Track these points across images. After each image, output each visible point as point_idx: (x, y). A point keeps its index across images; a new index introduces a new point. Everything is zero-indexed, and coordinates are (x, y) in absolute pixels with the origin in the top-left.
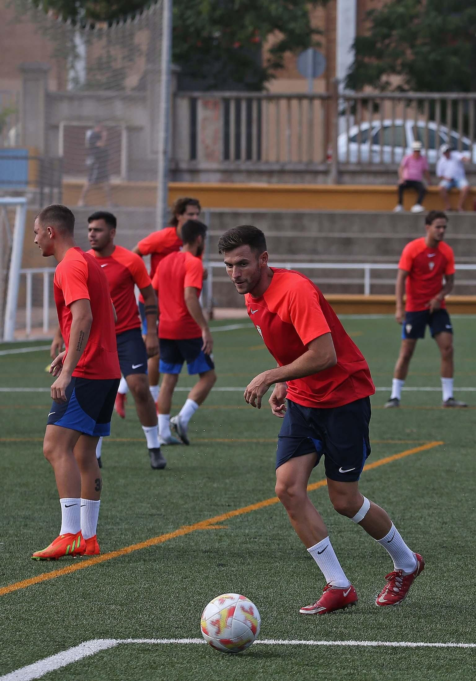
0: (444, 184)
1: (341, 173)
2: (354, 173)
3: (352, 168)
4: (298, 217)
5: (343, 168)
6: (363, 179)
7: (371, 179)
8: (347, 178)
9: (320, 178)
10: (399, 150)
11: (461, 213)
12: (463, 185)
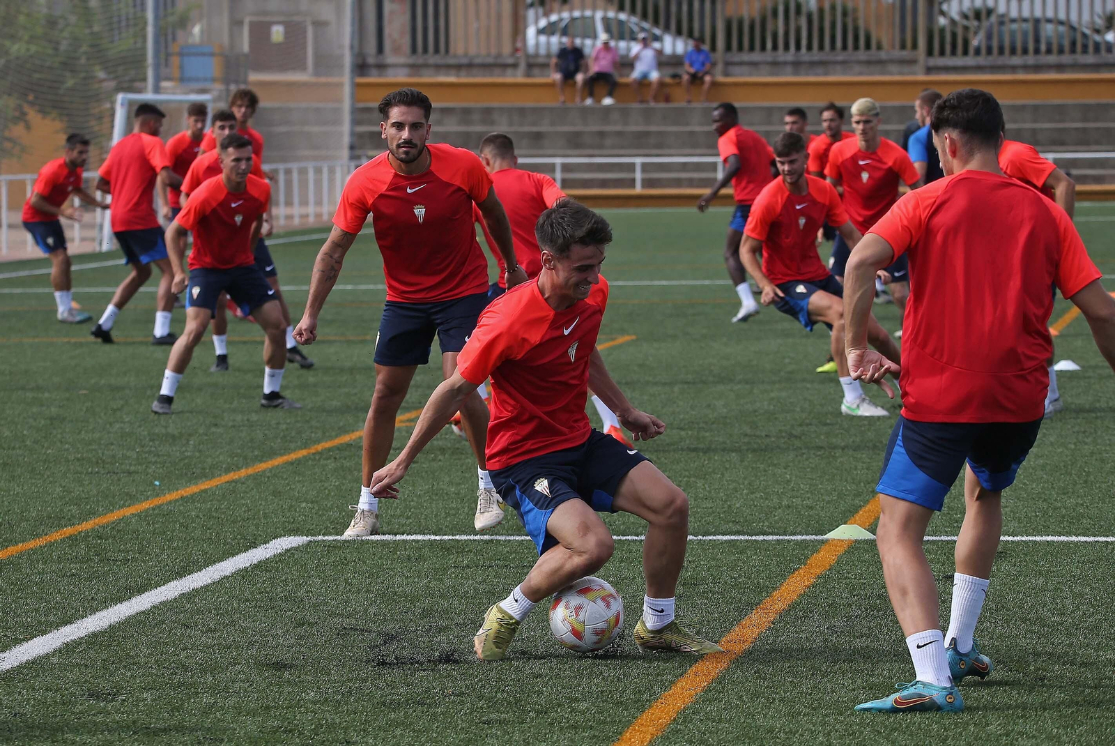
0: (636, 76)
11: (652, 104)
12: (654, 76)
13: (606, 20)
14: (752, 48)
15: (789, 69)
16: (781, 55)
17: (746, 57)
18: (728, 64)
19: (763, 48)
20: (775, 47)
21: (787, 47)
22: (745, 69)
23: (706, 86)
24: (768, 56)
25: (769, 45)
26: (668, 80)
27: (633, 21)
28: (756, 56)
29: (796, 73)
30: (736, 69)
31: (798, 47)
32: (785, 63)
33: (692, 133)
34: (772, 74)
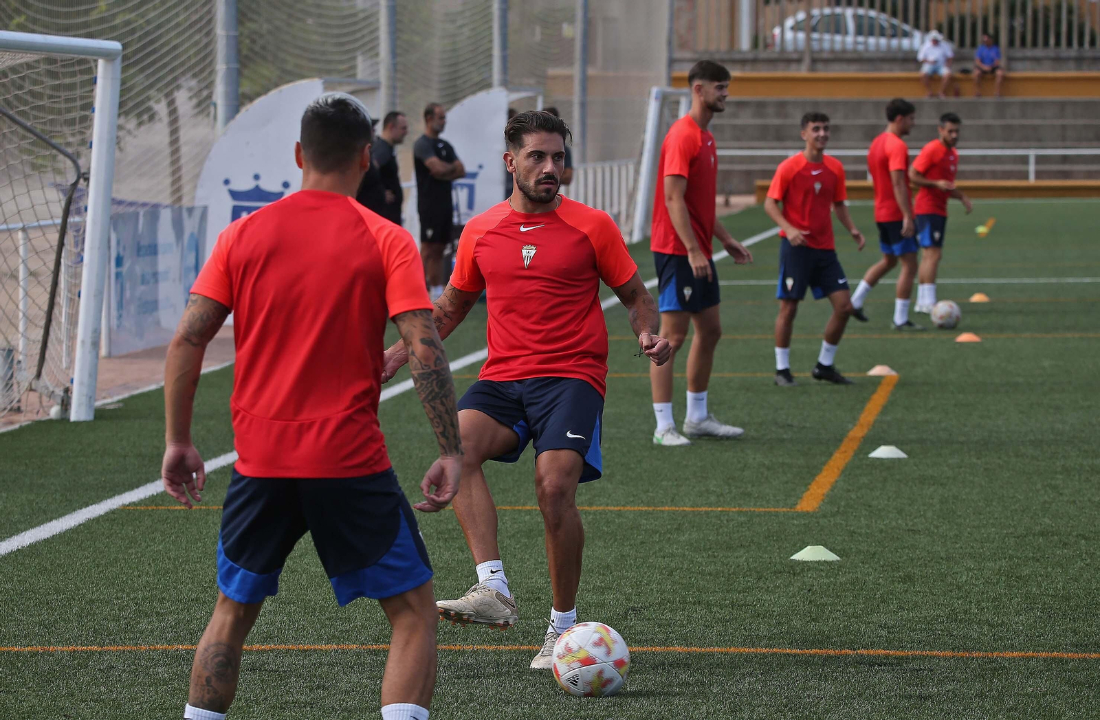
0: (926, 69)
1: (814, 61)
2: (826, 61)
3: (825, 55)
4: (782, 105)
5: (816, 56)
6: (836, 66)
7: (844, 66)
8: (820, 66)
9: (794, 66)
10: (838, 38)
11: (943, 98)
12: (944, 71)
13: (857, 18)
14: (1035, 44)
15: (1072, 64)
16: (1064, 51)
17: (1029, 52)
18: (1010, 59)
19: (1046, 44)
20: (1058, 43)
21: (1070, 44)
22: (1028, 64)
23: (998, 80)
24: (1051, 52)
25: (1052, 41)
26: (958, 75)
27: (884, 19)
28: (1039, 52)
29: (1079, 68)
30: (1019, 65)
31: (1081, 44)
32: (1068, 59)
33: (988, 127)
34: (1054, 69)
